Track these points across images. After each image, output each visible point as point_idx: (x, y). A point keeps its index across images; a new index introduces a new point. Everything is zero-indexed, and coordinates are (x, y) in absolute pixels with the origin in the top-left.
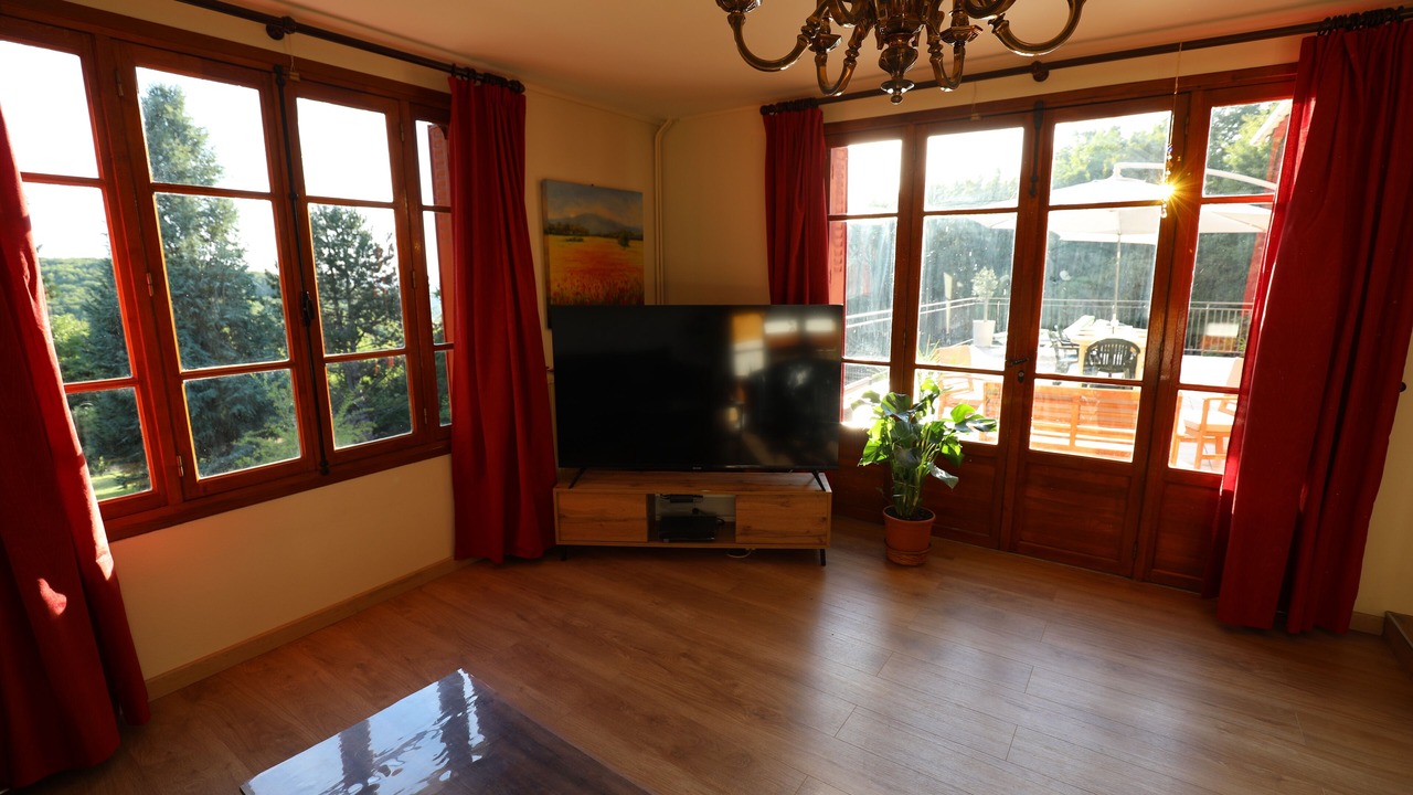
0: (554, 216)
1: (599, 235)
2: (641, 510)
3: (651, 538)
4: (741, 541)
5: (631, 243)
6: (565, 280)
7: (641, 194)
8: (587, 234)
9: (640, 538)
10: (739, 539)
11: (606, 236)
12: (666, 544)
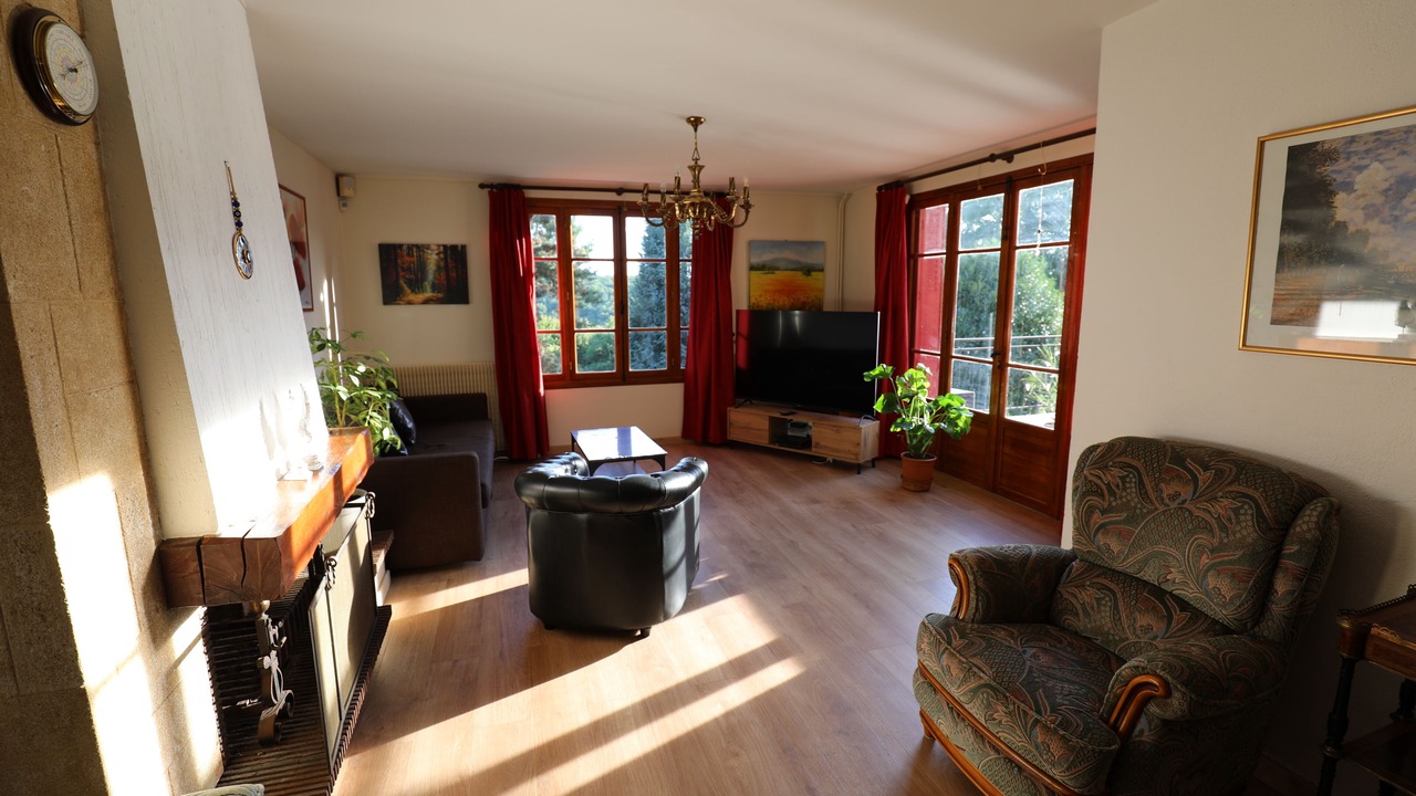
0: (755, 261)
1: (787, 270)
2: (765, 424)
3: (771, 442)
4: (814, 451)
5: (813, 273)
6: (760, 296)
7: (823, 243)
8: (778, 269)
9: (764, 441)
10: (813, 449)
11: (792, 270)
12: (776, 447)
